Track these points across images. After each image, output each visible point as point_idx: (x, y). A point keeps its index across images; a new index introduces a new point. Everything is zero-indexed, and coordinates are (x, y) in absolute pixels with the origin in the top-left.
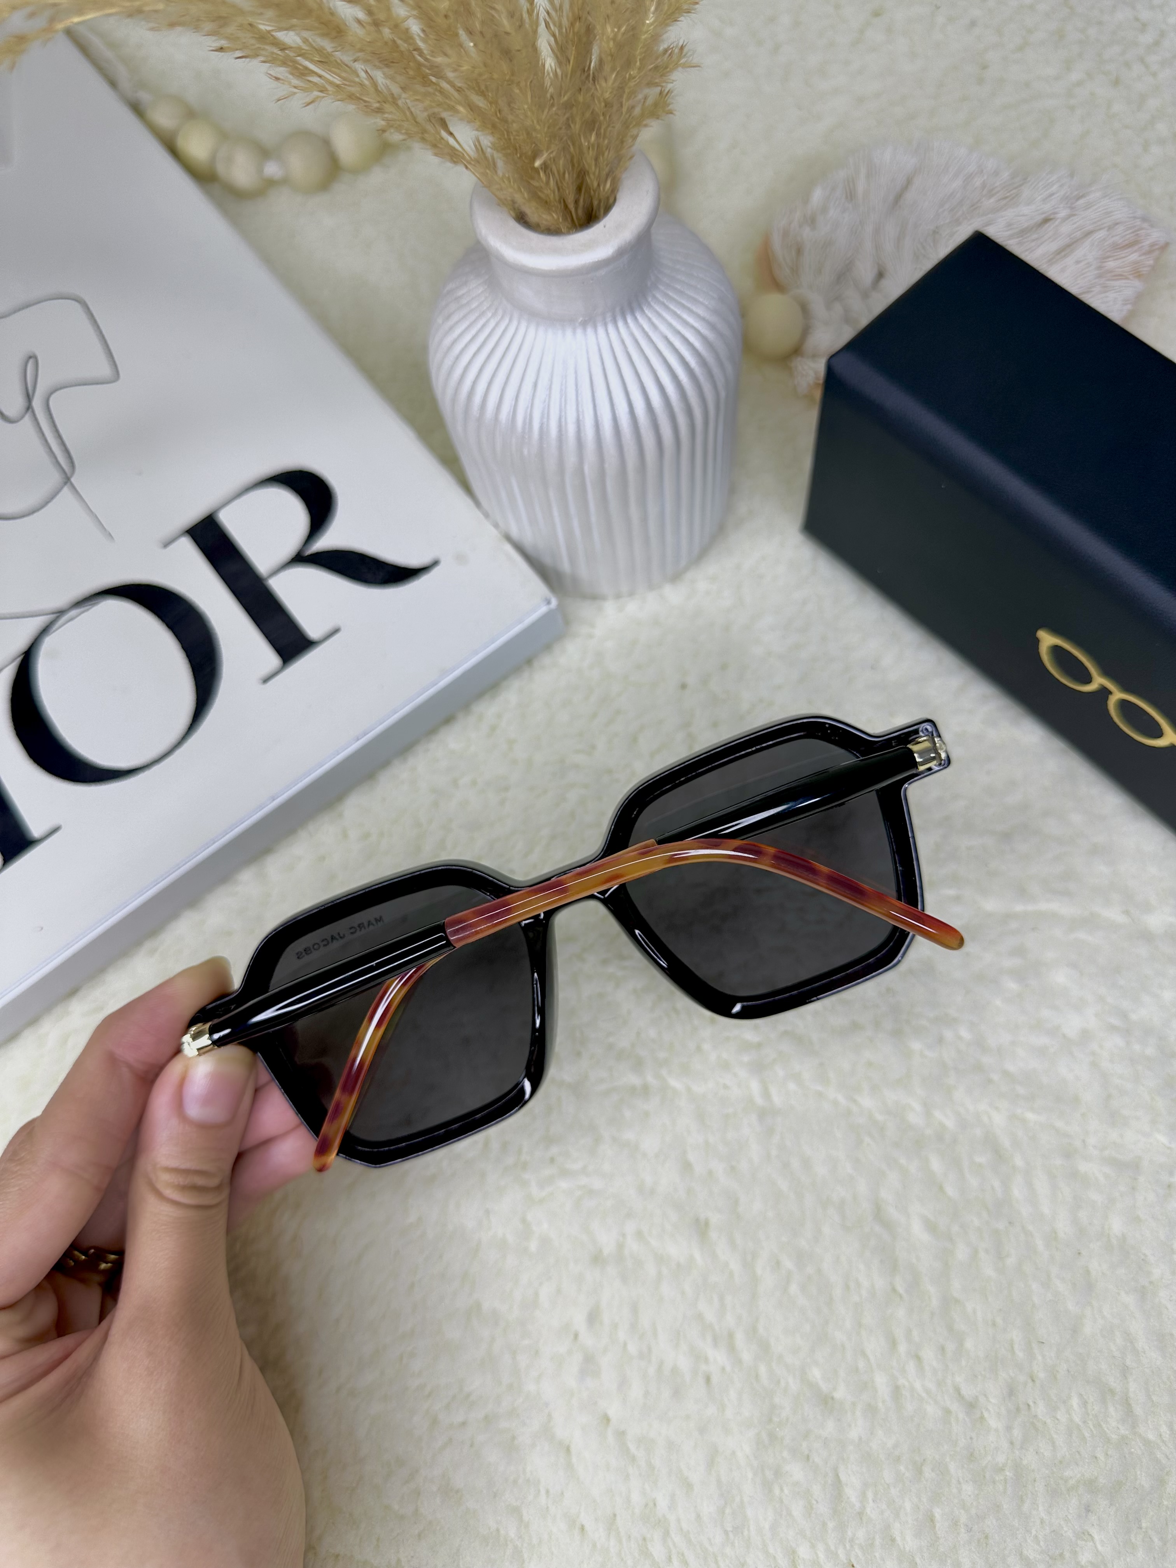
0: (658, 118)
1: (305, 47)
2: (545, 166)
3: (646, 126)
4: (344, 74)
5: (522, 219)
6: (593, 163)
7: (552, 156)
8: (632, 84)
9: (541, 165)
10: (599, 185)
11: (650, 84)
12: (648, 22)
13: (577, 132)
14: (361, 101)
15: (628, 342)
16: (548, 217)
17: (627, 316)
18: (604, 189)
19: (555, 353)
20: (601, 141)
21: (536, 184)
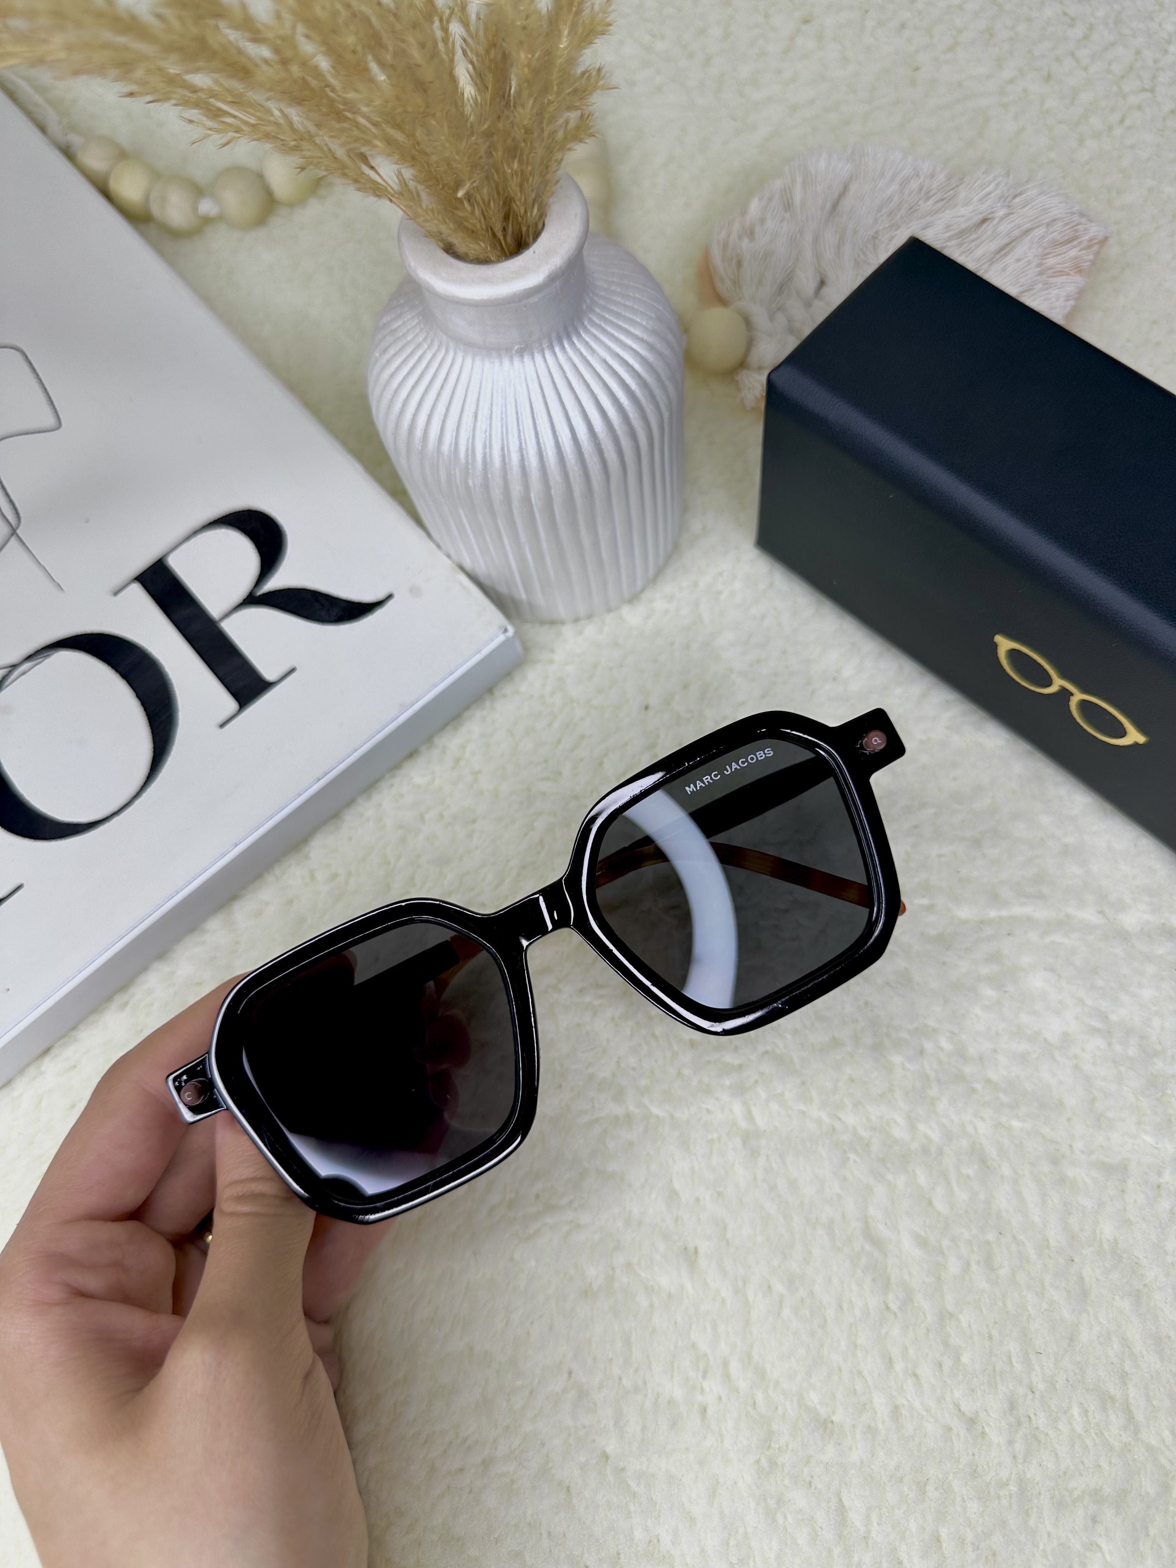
0: (581, 141)
1: (216, 88)
2: (469, 197)
3: (570, 149)
4: (258, 114)
5: (450, 250)
6: (518, 189)
7: (474, 185)
8: (551, 109)
9: (464, 195)
10: (526, 212)
11: (570, 108)
12: (562, 46)
13: (500, 159)
14: (278, 140)
15: (567, 367)
16: (476, 247)
17: (564, 342)
18: (531, 215)
19: (493, 383)
20: (524, 167)
21: (461, 214)
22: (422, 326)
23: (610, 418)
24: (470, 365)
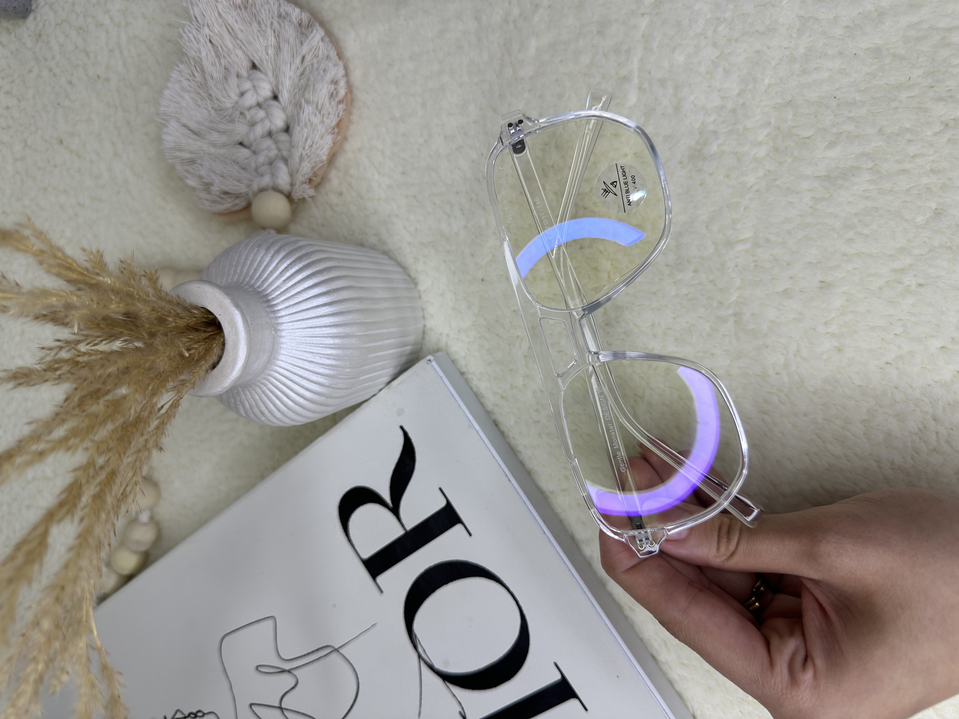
0: (158, 278)
2: (188, 350)
3: (161, 287)
5: (214, 366)
6: (183, 320)
7: (182, 345)
8: (141, 294)
9: (187, 352)
10: (195, 317)
11: (140, 282)
12: (109, 282)
13: (167, 328)
15: (287, 304)
16: (215, 349)
17: (272, 304)
18: (197, 314)
19: (292, 349)
20: (172, 315)
21: (197, 356)
22: (252, 389)
23: (318, 281)
24: (280, 362)
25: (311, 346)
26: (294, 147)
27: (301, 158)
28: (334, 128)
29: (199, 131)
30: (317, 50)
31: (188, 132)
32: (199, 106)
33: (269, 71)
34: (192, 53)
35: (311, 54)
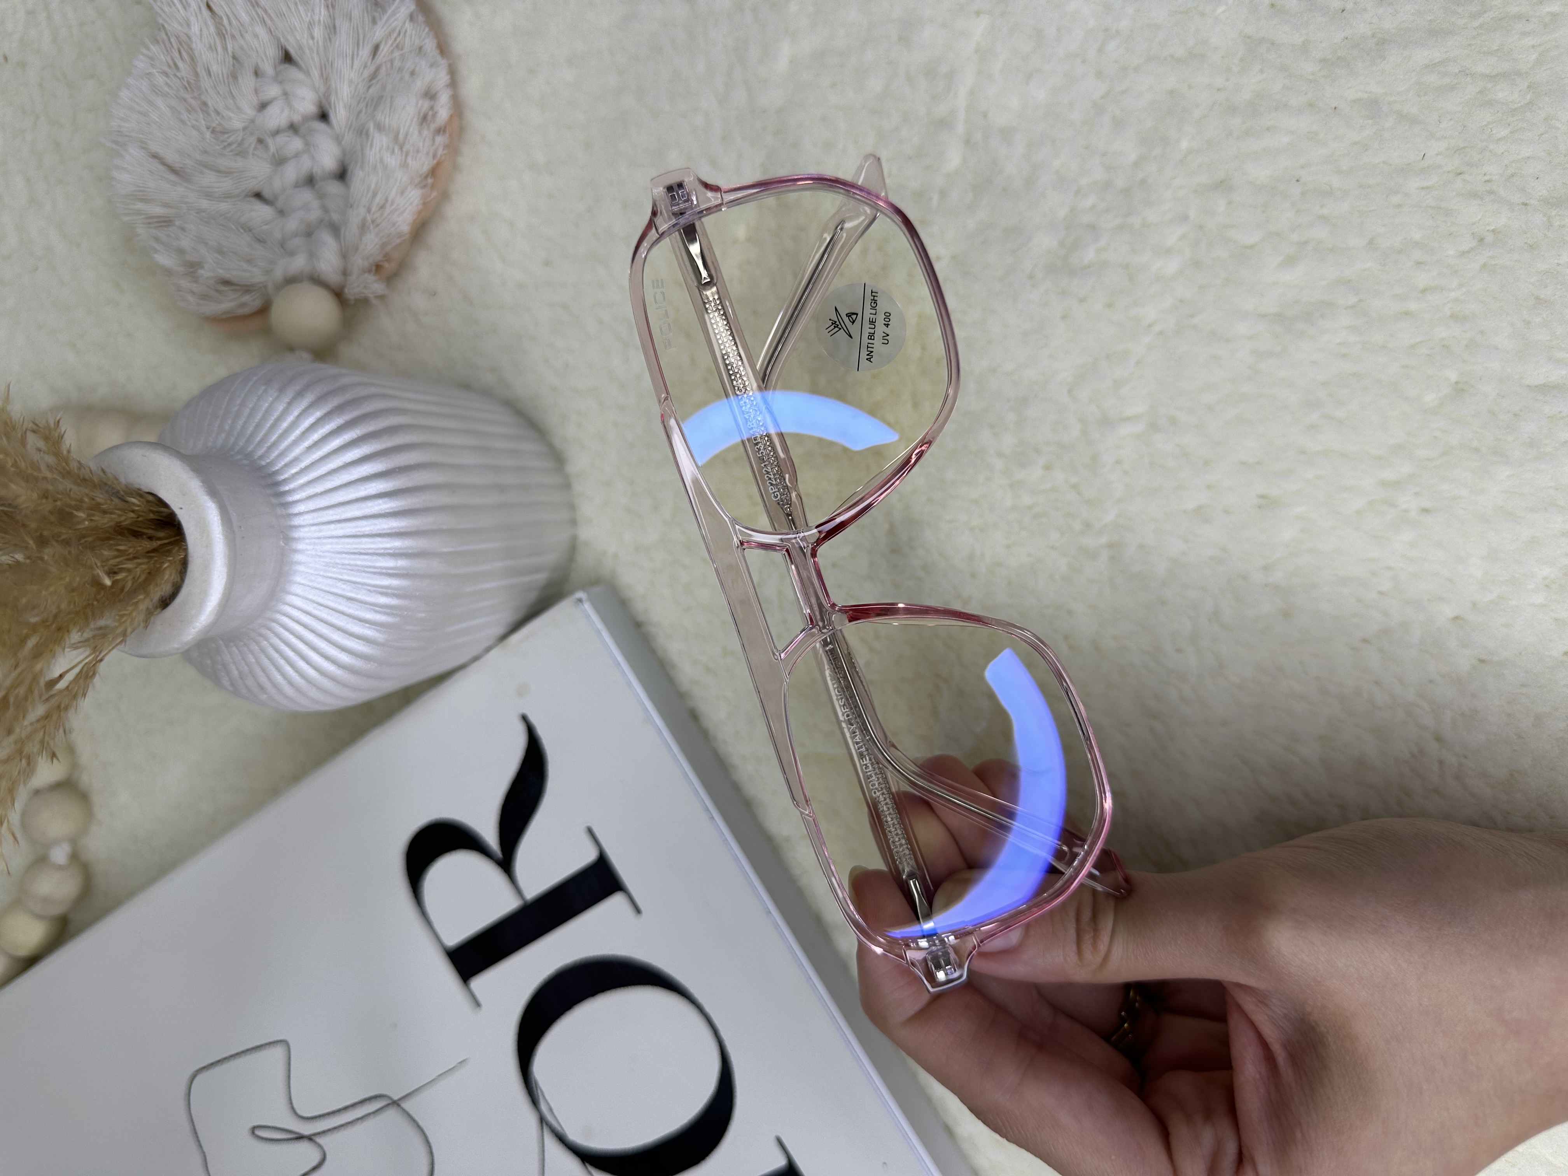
0: (62, 437)
2: (111, 573)
3: (69, 452)
5: (165, 603)
6: (108, 516)
7: (99, 564)
8: (22, 465)
9: (109, 577)
10: (133, 511)
11: (24, 444)
13: (72, 531)
15: (310, 491)
16: (167, 573)
17: (282, 490)
18: (138, 506)
19: (317, 575)
20: (84, 505)
21: (129, 584)
22: (242, 643)
23: (372, 452)
24: (293, 597)
25: (352, 570)
26: (351, 206)
27: (363, 227)
28: (426, 177)
29: (181, 168)
30: (401, 36)
31: (161, 167)
32: (183, 122)
33: (313, 67)
34: (174, 26)
35: (390, 42)
